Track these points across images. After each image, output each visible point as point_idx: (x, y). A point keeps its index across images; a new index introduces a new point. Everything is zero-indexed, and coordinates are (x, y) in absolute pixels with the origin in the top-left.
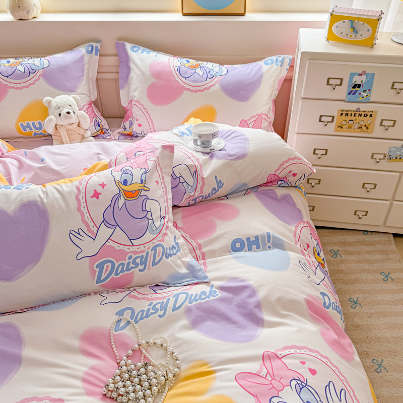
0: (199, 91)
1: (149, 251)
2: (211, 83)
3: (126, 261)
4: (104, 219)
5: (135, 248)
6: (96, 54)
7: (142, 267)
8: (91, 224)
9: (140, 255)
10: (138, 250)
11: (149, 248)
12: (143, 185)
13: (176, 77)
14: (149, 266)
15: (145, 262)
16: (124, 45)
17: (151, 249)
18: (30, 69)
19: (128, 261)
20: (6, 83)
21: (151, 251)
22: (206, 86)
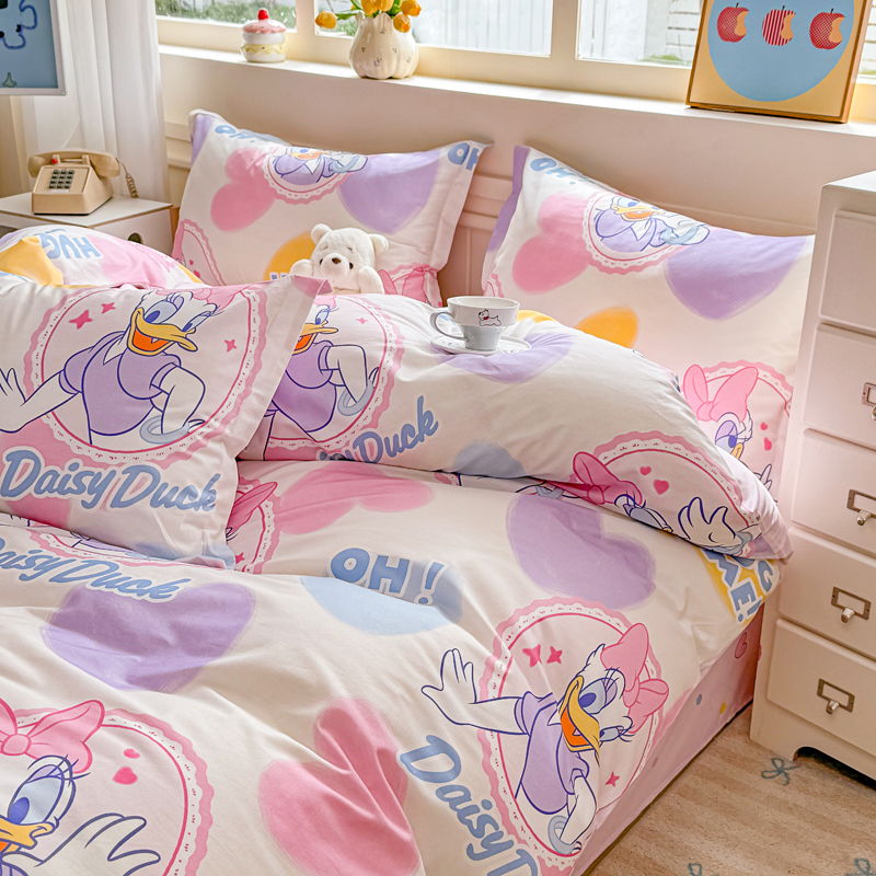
0: (619, 271)
1: (119, 471)
2: (651, 258)
3: (63, 469)
4: (64, 370)
5: (92, 453)
6: (469, 167)
7: (89, 498)
8: (37, 369)
9: (96, 471)
10: (96, 459)
11: (120, 465)
12: (184, 334)
13: (586, 232)
14: (105, 502)
15: (96, 490)
16: (526, 153)
17: (123, 468)
18: (326, 168)
19: (67, 471)
20: (275, 186)
21: (123, 473)
22: (635, 263)
